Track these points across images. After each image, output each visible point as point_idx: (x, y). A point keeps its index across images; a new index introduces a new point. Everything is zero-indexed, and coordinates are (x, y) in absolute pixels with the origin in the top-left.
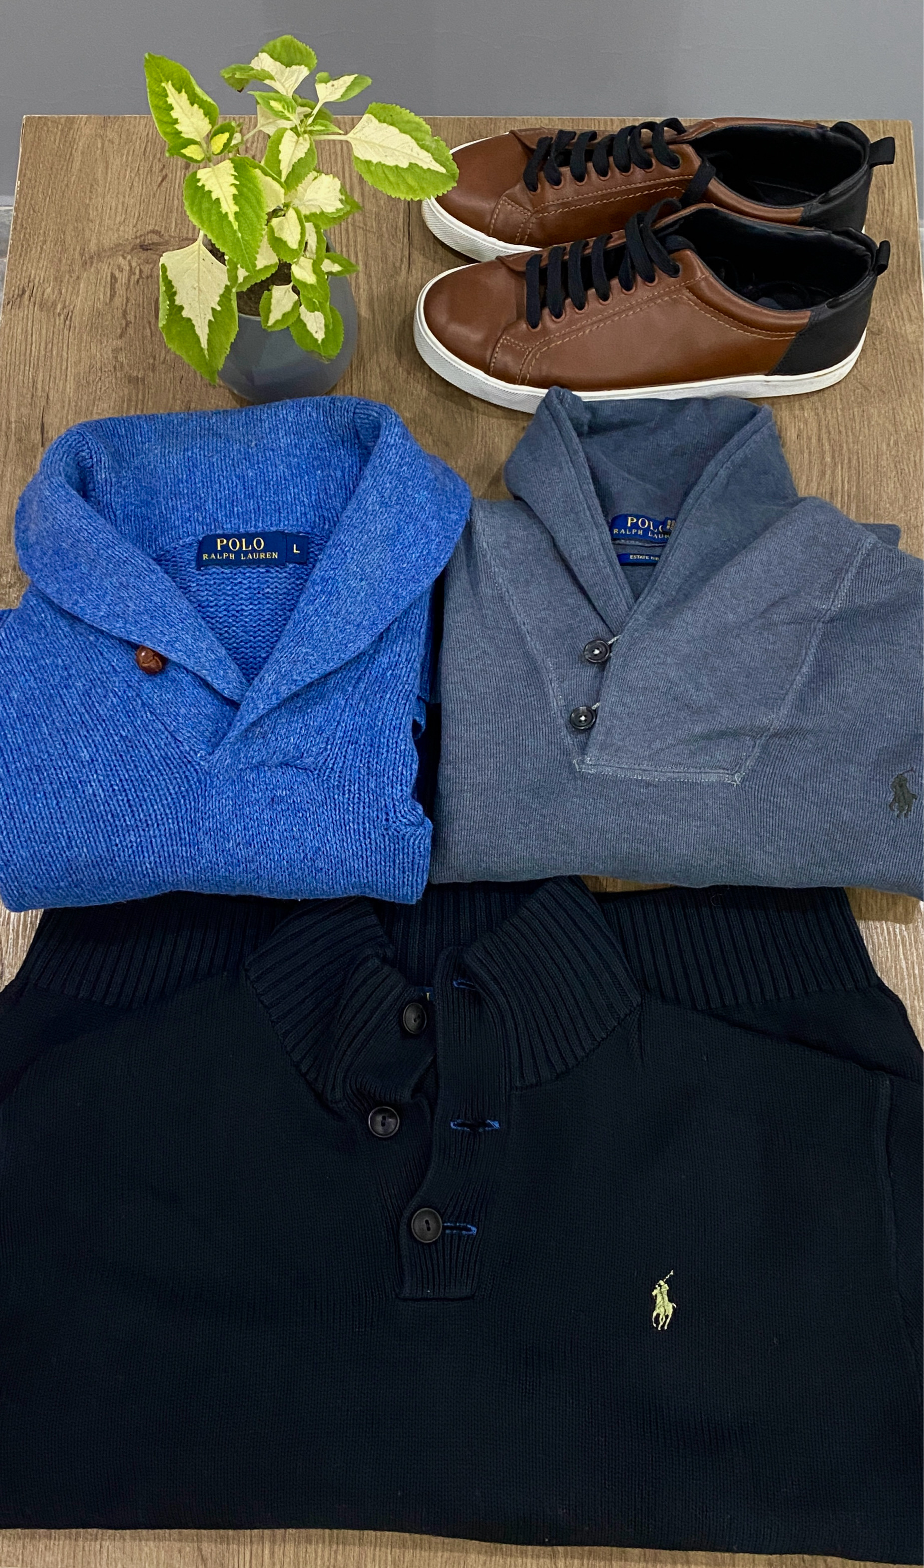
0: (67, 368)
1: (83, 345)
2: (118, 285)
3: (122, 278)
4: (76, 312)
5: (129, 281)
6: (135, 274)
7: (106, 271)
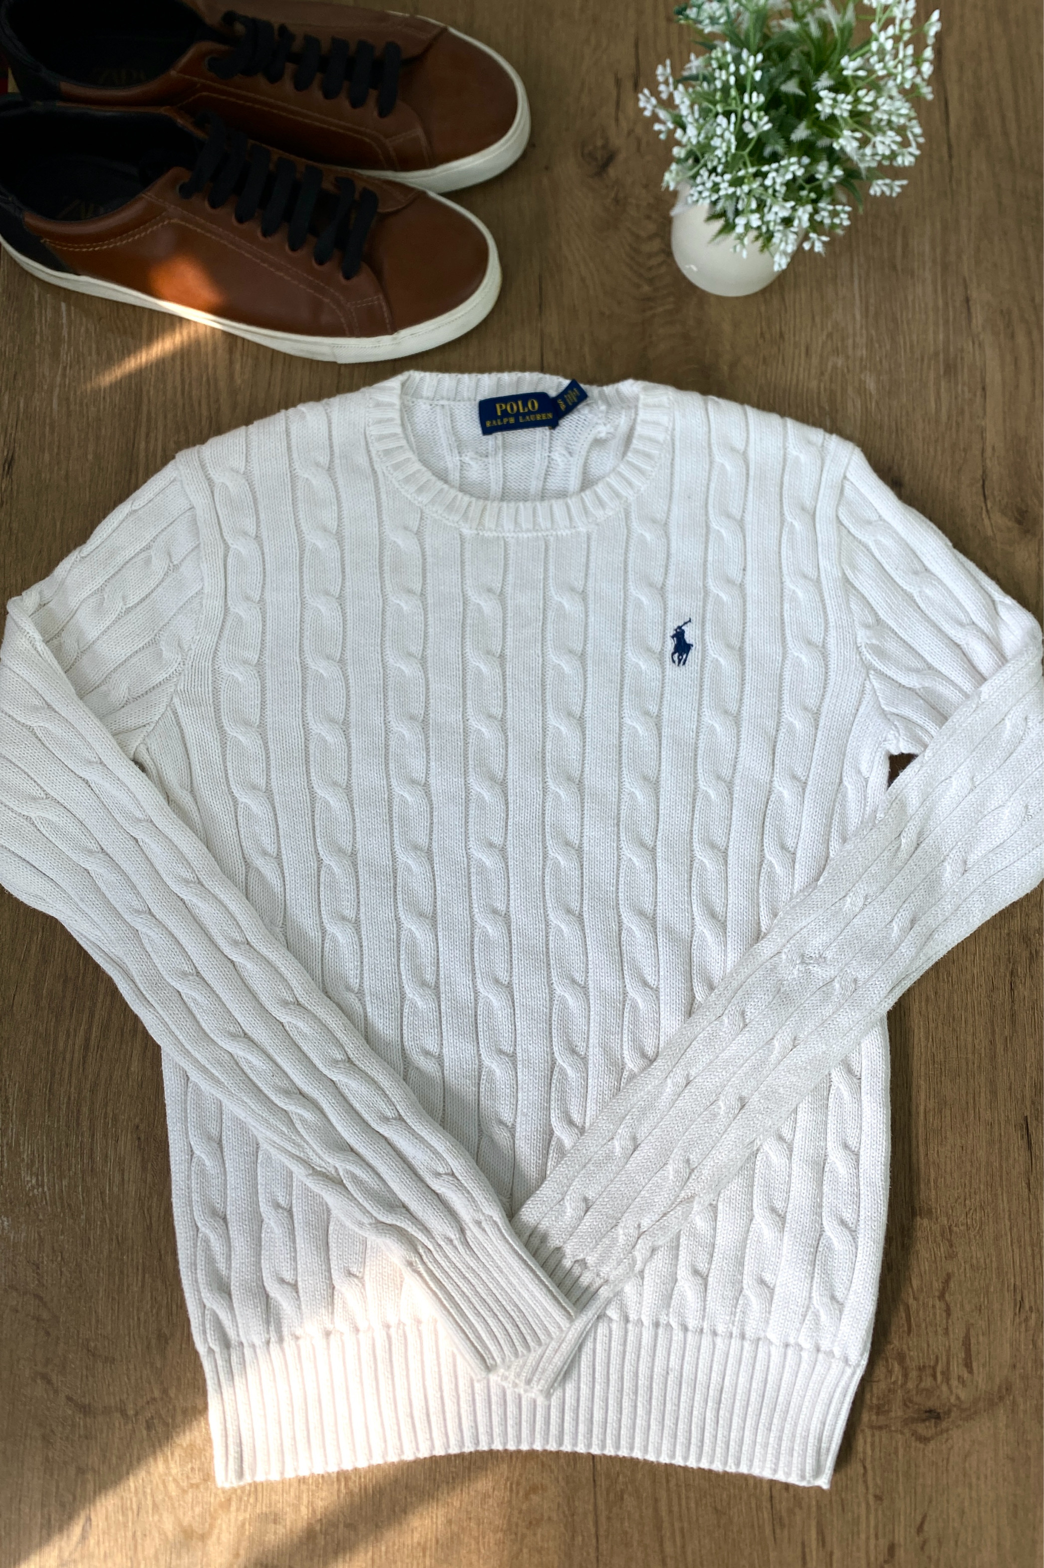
0: (1011, 1229)
1: (994, 1265)
2: (962, 1355)
3: (957, 1368)
4: (1010, 1314)
5: (948, 1363)
6: (943, 1373)
7: (980, 1378)
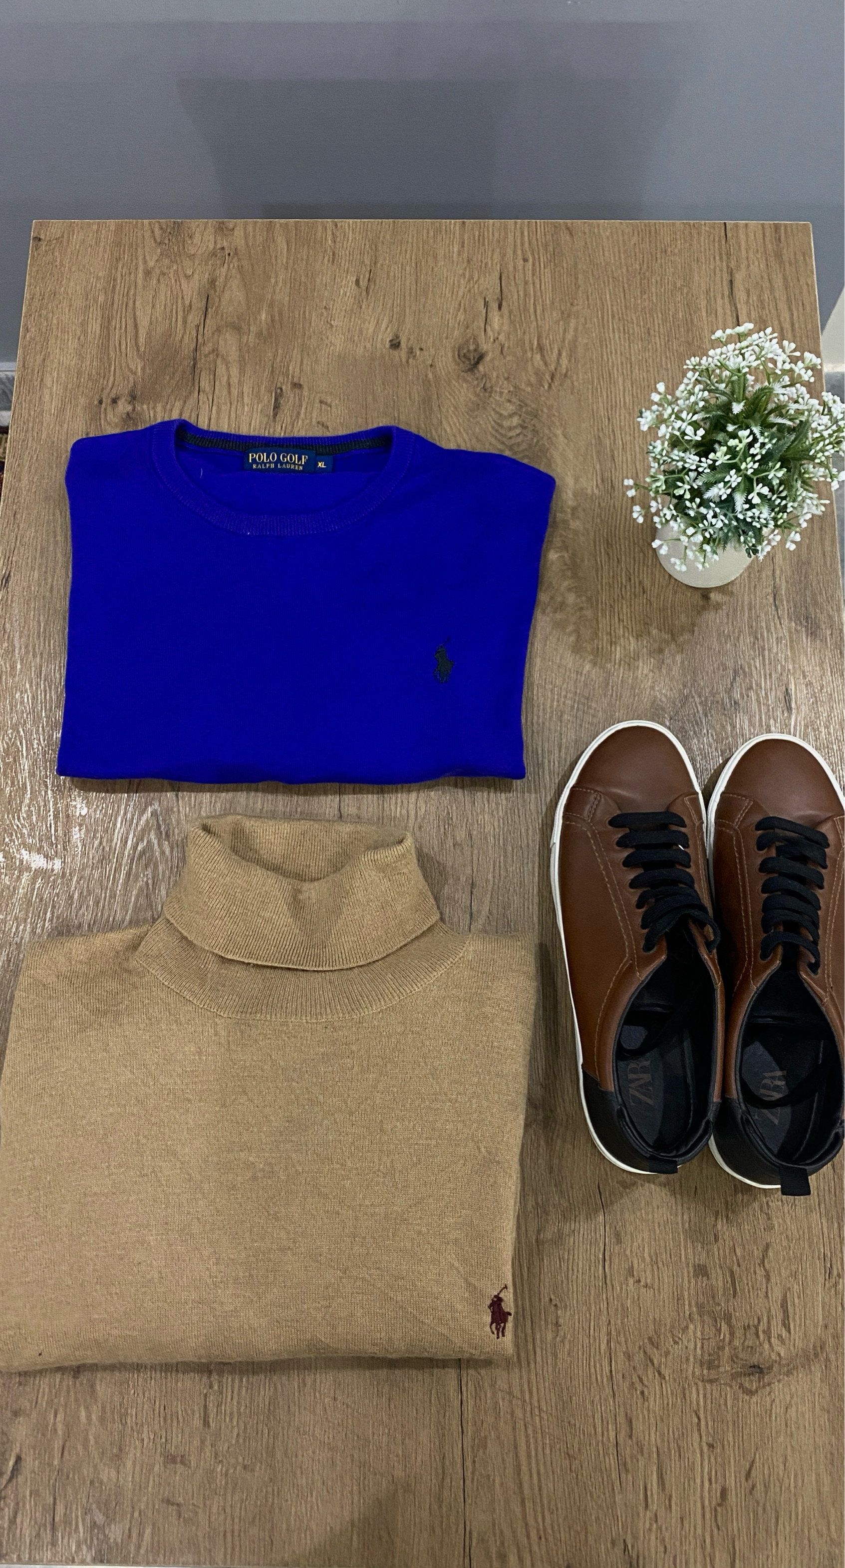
1: (807, 1236)
2: (780, 1316)
3: (777, 1328)
5: (769, 1322)
6: (764, 1332)
7: (797, 1334)
